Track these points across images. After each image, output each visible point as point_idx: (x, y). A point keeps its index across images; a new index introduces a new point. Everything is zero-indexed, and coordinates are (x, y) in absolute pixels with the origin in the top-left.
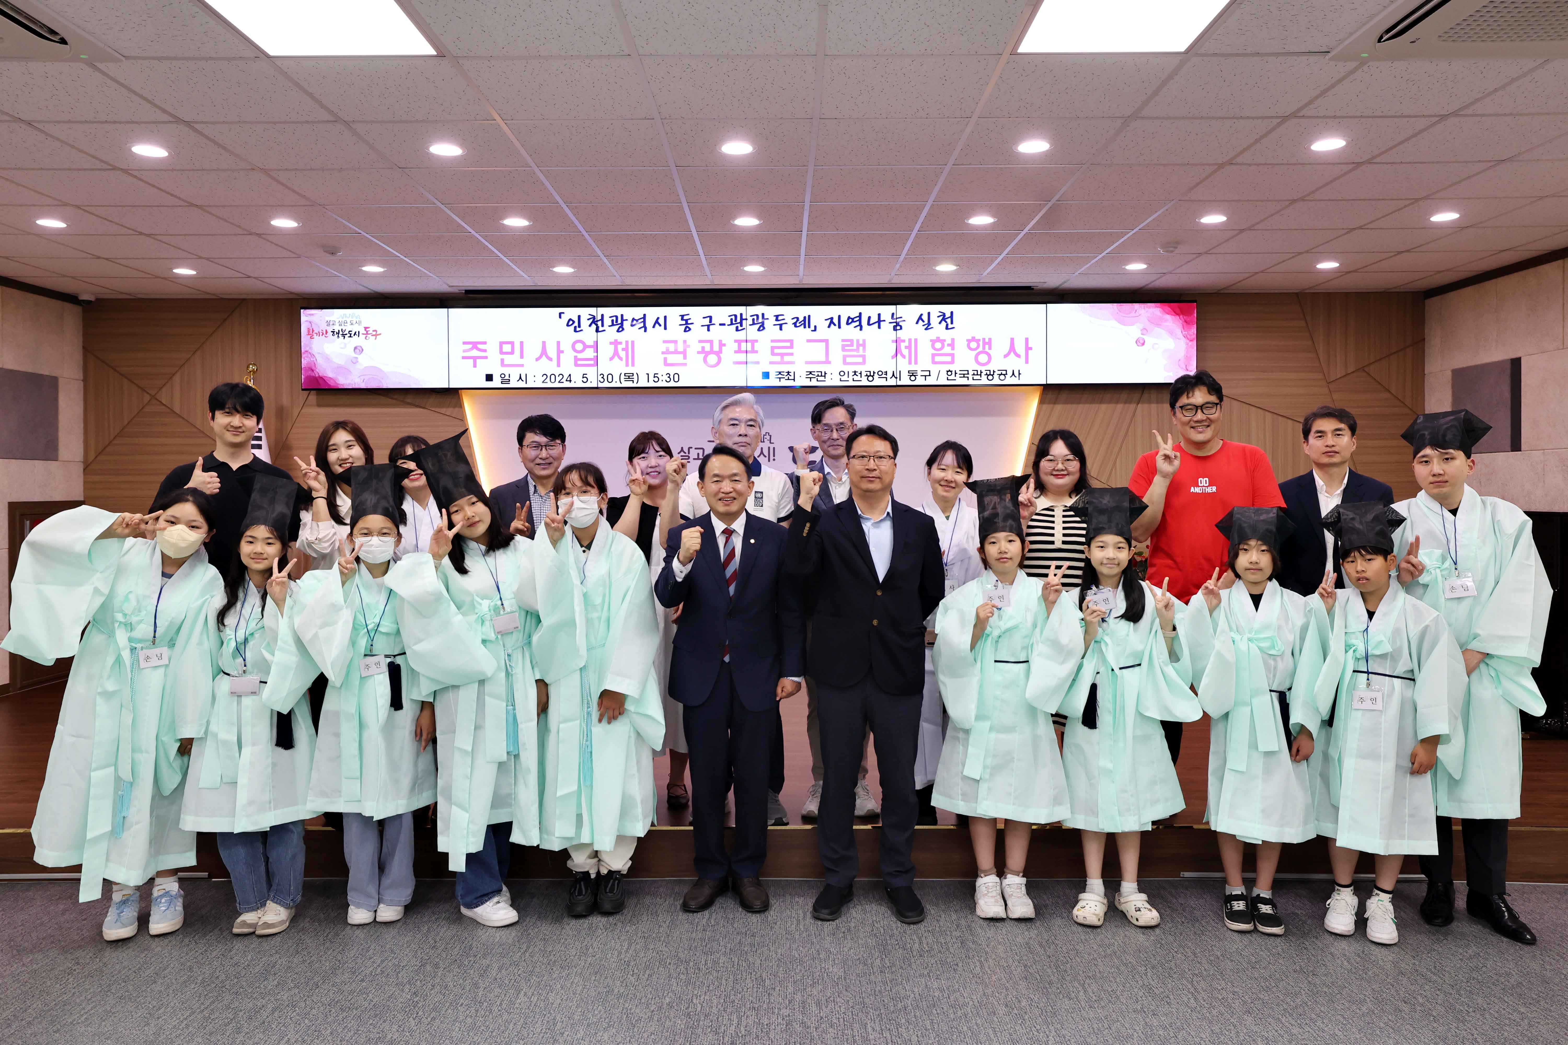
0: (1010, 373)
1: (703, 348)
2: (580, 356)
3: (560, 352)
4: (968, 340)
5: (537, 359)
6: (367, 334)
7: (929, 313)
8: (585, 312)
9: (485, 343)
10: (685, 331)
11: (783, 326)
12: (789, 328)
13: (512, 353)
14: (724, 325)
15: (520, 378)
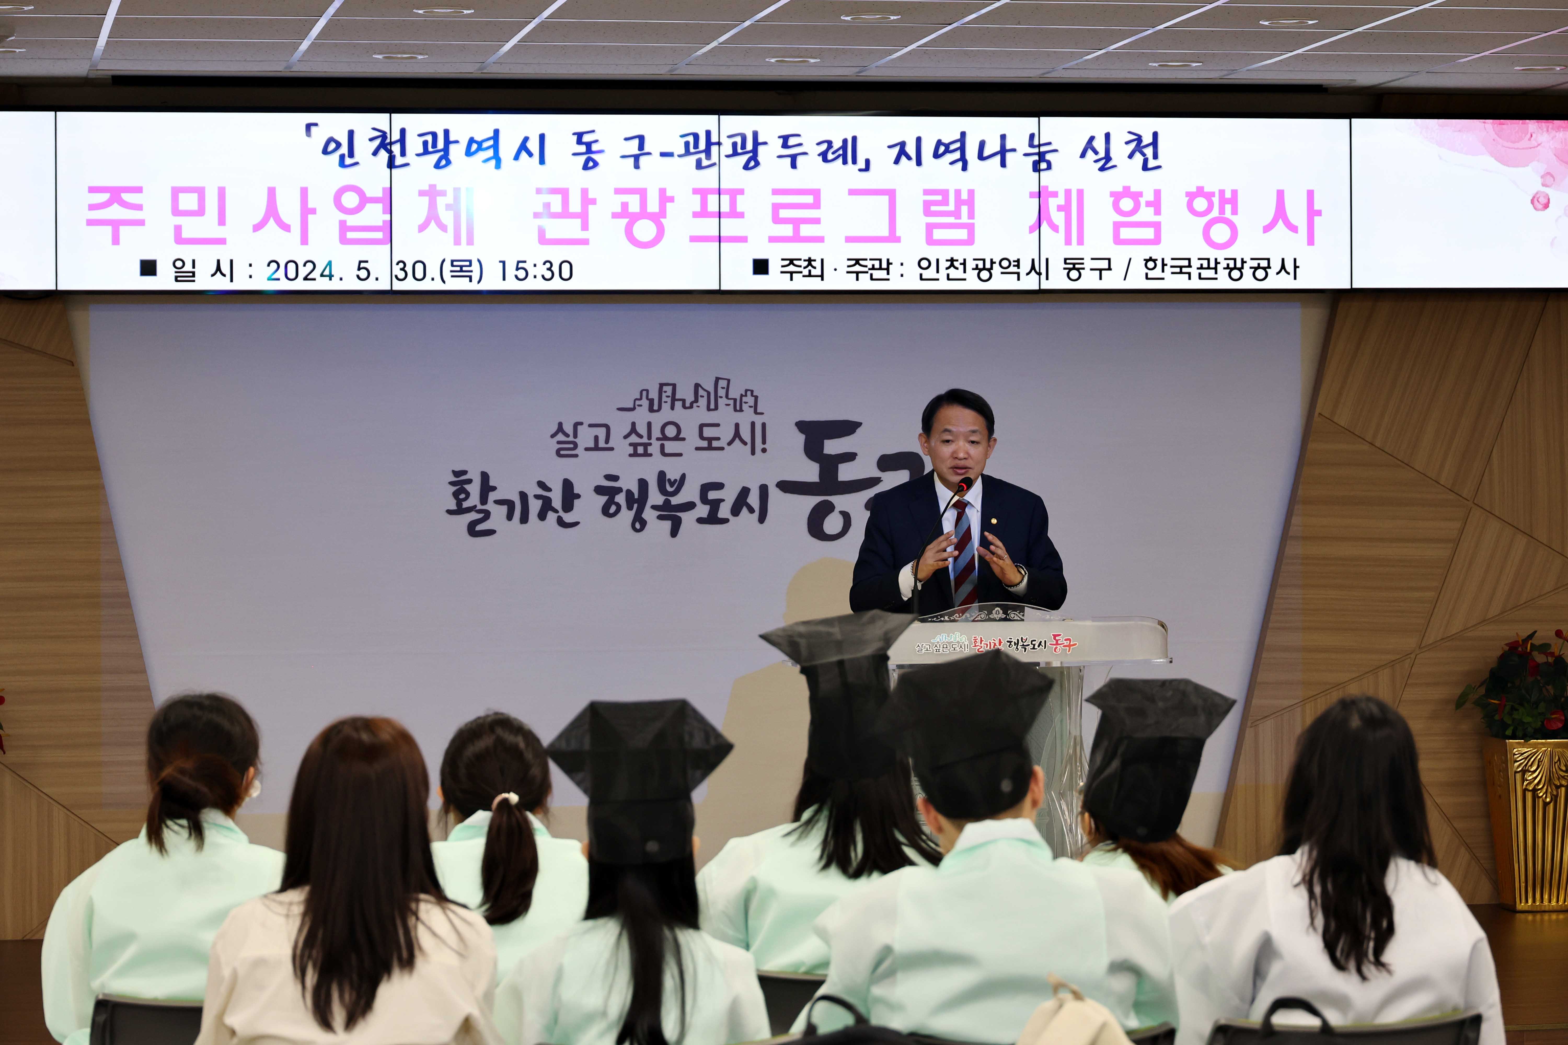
0: (1276, 265)
1: (625, 205)
2: (352, 220)
3: (306, 211)
4: (1188, 194)
5: (257, 228)
7: (1107, 136)
8: (365, 124)
9: (138, 190)
11: (800, 160)
12: (811, 163)
13: (200, 212)
14: (670, 155)
15: (218, 269)
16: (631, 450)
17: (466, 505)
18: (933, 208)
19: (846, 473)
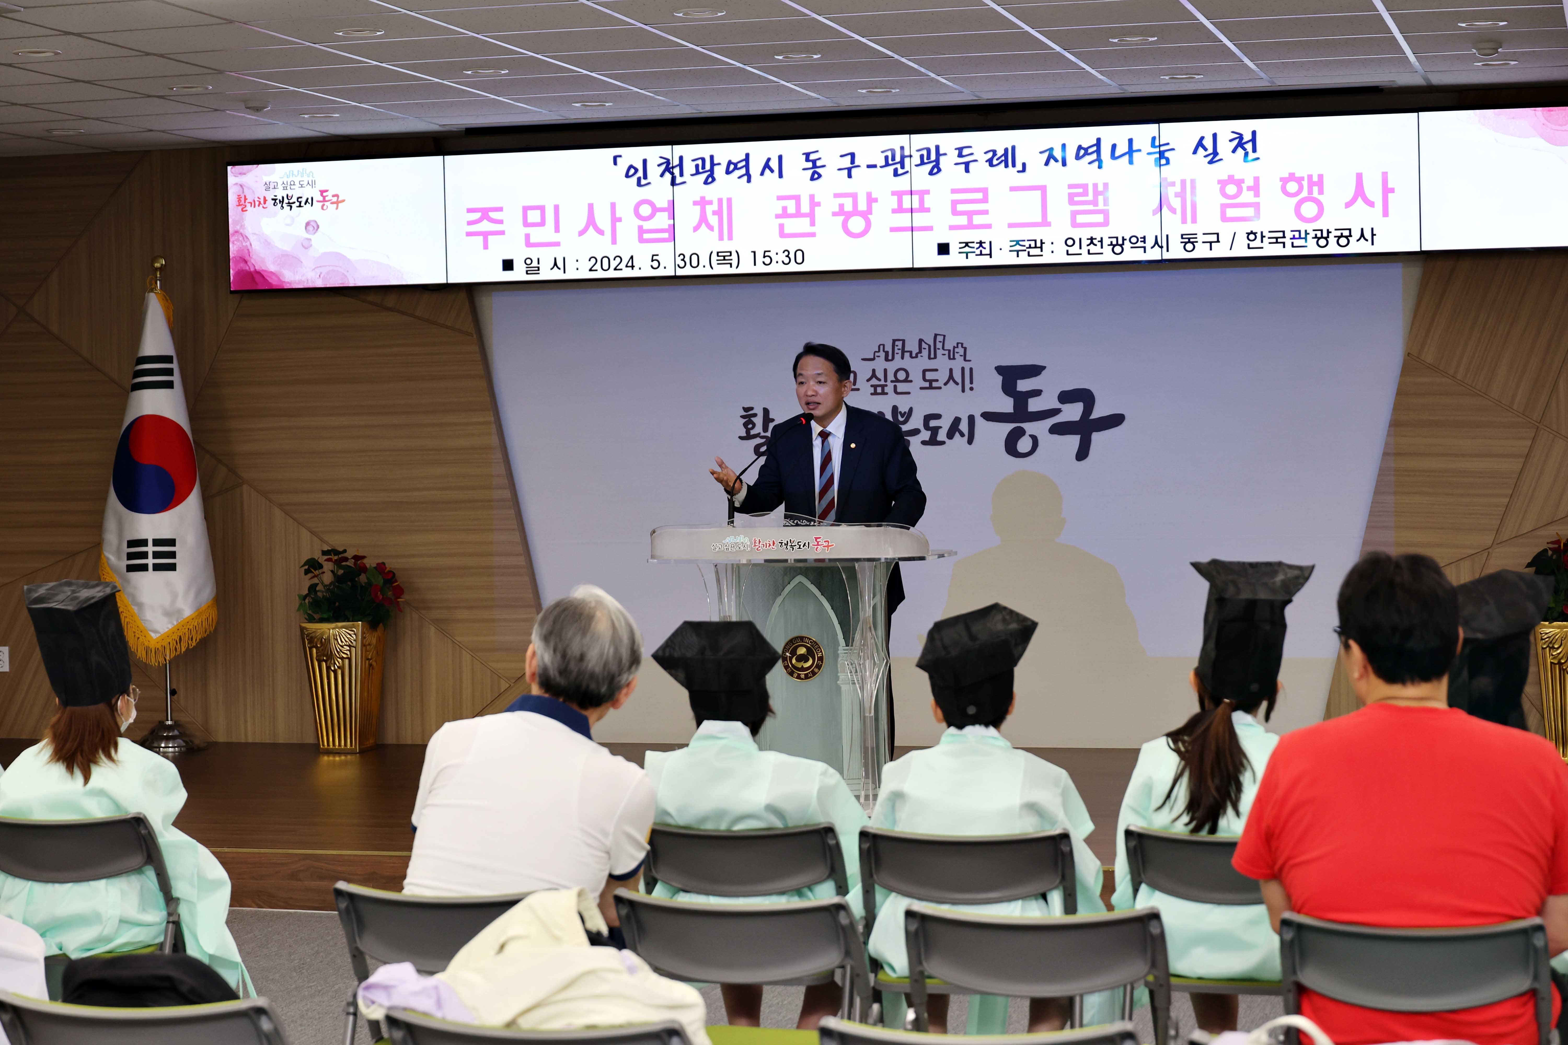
0: (1356, 234)
1: (841, 206)
2: (647, 225)
3: (615, 220)
4: (1282, 179)
5: (581, 233)
6: (324, 200)
7: (1215, 136)
8: (654, 154)
9: (500, 209)
10: (812, 179)
11: (971, 165)
12: (980, 168)
13: (542, 223)
14: (875, 166)
15: (555, 264)
16: (872, 391)
17: (753, 432)
18: (1076, 199)
19: (1034, 405)
